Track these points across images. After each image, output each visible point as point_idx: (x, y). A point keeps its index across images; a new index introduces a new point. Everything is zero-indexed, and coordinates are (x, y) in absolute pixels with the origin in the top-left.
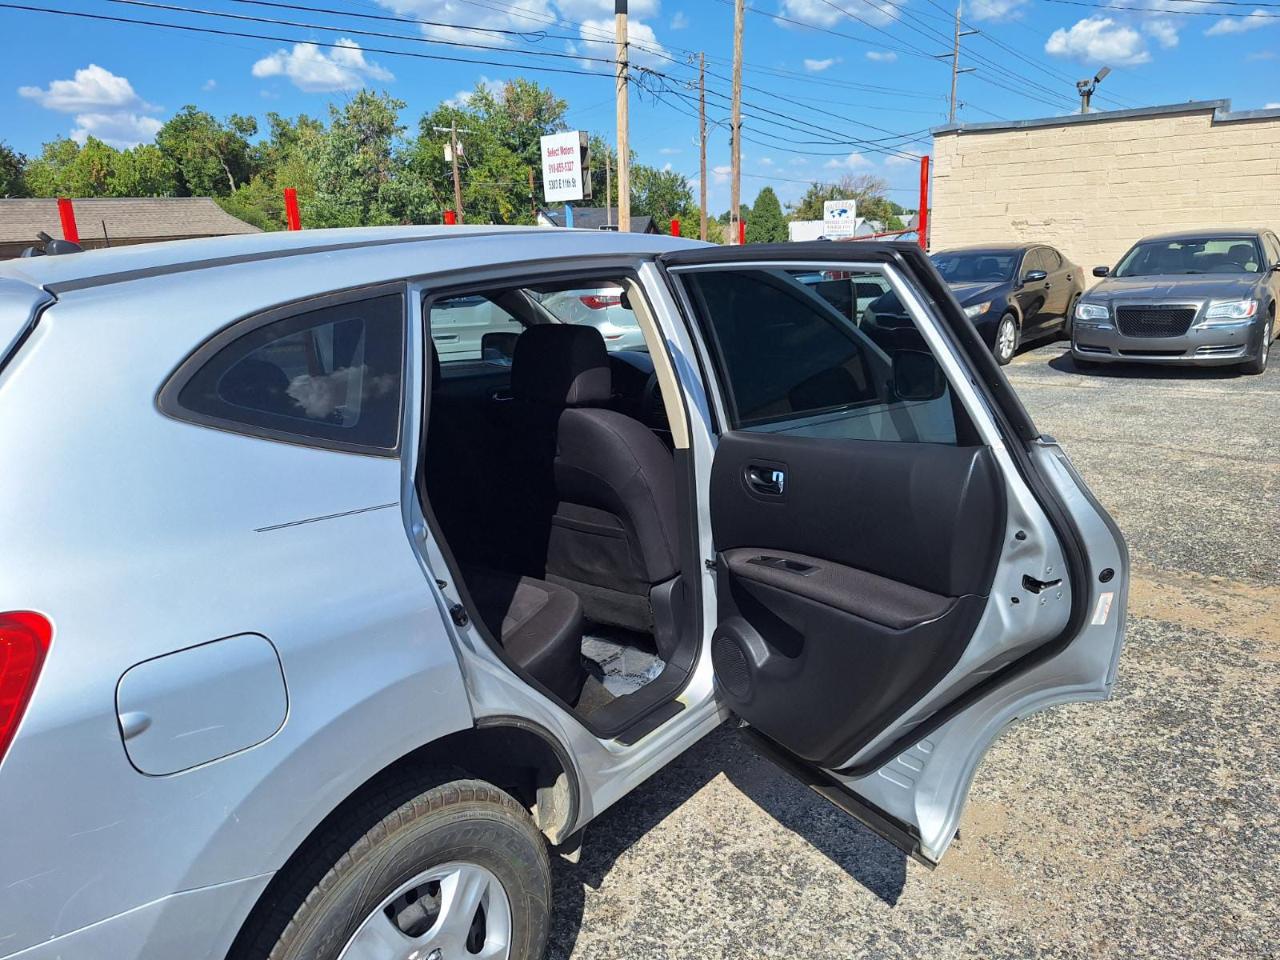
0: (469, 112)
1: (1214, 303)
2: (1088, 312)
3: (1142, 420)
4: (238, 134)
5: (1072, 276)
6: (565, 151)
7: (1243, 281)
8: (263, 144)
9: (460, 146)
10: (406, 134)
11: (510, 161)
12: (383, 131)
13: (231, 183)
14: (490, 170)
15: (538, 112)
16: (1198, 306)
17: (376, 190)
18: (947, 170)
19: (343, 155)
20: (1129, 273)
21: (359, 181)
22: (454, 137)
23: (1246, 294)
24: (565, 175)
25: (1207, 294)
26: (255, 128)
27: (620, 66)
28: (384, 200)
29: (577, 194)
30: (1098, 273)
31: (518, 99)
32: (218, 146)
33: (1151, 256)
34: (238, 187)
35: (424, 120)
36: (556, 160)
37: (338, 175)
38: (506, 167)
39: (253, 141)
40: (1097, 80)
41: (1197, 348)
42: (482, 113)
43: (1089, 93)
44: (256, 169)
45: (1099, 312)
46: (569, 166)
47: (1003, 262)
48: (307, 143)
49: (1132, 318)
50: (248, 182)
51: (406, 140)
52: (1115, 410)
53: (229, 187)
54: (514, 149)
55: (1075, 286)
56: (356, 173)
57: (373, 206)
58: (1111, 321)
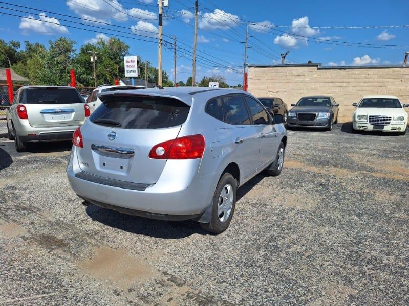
0: (97, 47)
1: (320, 113)
2: (291, 114)
3: (306, 140)
4: (13, 47)
5: (285, 106)
6: (132, 61)
7: (326, 108)
8: (22, 51)
9: (96, 57)
10: (76, 52)
11: (111, 63)
12: (68, 50)
13: (10, 63)
14: (104, 65)
15: (120, 48)
16: (317, 114)
17: (65, 69)
18: (252, 77)
19: (54, 57)
20: (299, 105)
21: (59, 66)
22: (94, 55)
23: (327, 112)
24: (132, 69)
25: (319, 111)
26: (19, 46)
27: (160, 40)
28: (68, 73)
29: (136, 75)
30: (292, 105)
31: (113, 44)
32: (5, 51)
33: (304, 101)
34: (12, 65)
35: (82, 48)
36: (129, 64)
37: (51, 64)
38: (109, 64)
39: (18, 50)
40: (286, 54)
41: (316, 125)
42: (101, 47)
43: (284, 57)
44: (20, 59)
45: (294, 115)
46: (133, 66)
47: (268, 102)
48: (40, 52)
49: (301, 116)
50: (16, 63)
51: (75, 53)
52: (299, 138)
53: (9, 65)
54: (112, 59)
55: (286, 109)
56: (58, 63)
57: (64, 74)
58: (297, 117)
